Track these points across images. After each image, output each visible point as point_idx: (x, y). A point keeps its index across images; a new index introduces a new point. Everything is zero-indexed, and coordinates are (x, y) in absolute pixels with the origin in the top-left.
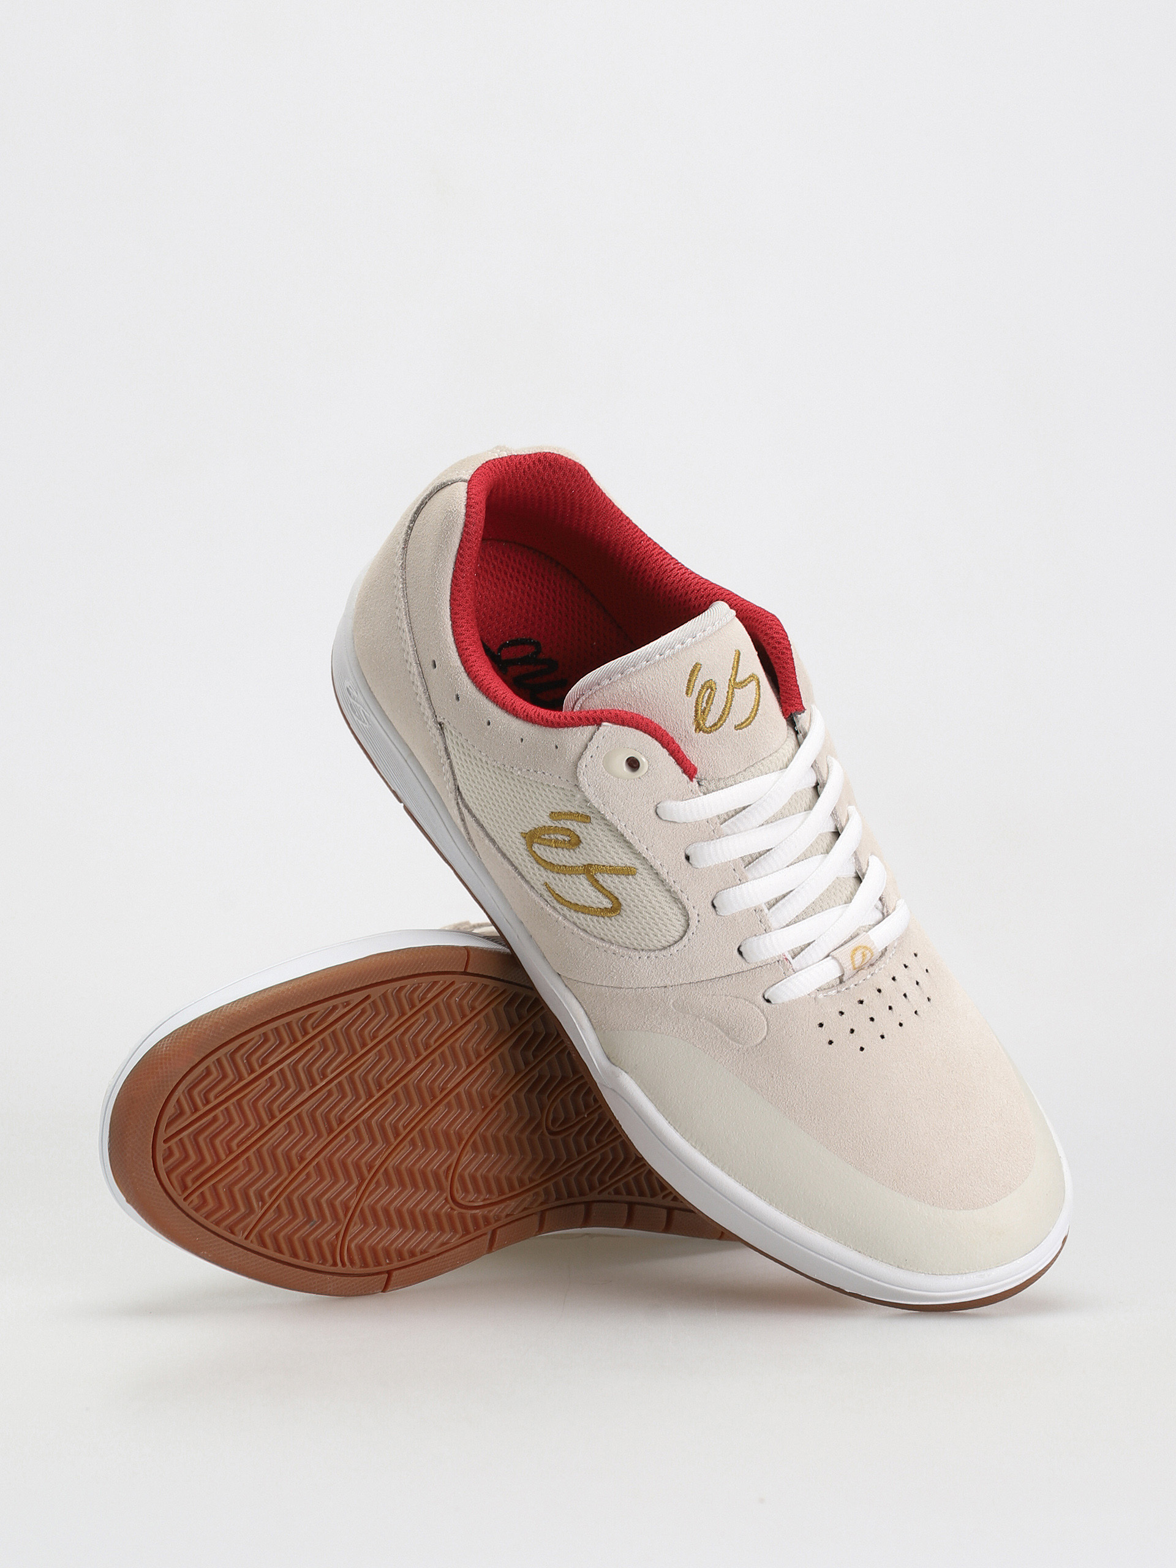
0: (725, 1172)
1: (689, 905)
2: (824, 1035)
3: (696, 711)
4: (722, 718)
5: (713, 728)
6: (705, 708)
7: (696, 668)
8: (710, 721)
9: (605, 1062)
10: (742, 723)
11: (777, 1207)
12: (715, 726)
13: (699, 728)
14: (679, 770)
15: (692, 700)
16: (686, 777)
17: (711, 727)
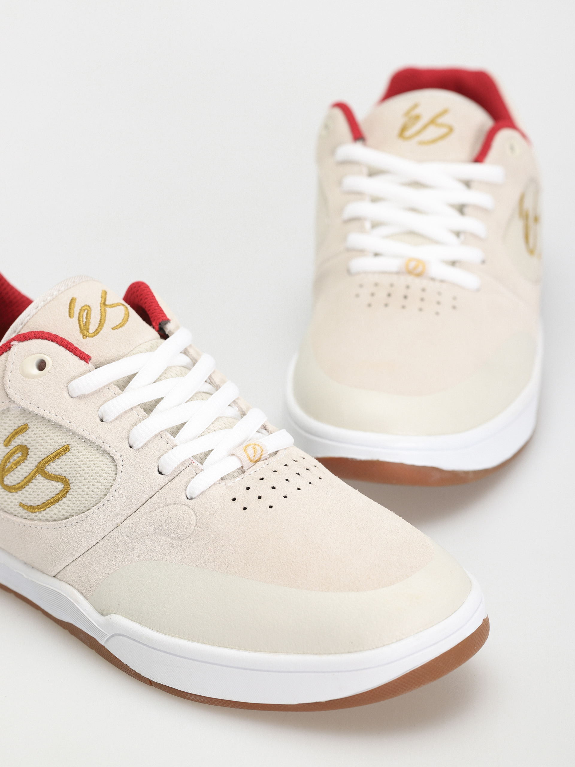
0: (201, 643)
1: (111, 451)
2: (239, 505)
3: (80, 325)
4: (101, 325)
5: (95, 333)
6: (86, 322)
7: (72, 301)
8: (92, 328)
9: (100, 618)
10: (117, 326)
11: (245, 650)
12: (97, 332)
13: (85, 336)
14: (76, 358)
15: (75, 319)
16: (83, 362)
17: (94, 333)
